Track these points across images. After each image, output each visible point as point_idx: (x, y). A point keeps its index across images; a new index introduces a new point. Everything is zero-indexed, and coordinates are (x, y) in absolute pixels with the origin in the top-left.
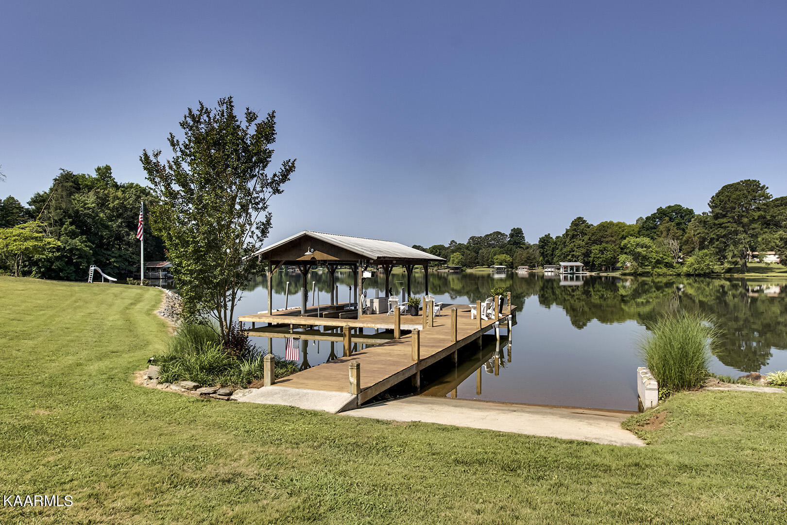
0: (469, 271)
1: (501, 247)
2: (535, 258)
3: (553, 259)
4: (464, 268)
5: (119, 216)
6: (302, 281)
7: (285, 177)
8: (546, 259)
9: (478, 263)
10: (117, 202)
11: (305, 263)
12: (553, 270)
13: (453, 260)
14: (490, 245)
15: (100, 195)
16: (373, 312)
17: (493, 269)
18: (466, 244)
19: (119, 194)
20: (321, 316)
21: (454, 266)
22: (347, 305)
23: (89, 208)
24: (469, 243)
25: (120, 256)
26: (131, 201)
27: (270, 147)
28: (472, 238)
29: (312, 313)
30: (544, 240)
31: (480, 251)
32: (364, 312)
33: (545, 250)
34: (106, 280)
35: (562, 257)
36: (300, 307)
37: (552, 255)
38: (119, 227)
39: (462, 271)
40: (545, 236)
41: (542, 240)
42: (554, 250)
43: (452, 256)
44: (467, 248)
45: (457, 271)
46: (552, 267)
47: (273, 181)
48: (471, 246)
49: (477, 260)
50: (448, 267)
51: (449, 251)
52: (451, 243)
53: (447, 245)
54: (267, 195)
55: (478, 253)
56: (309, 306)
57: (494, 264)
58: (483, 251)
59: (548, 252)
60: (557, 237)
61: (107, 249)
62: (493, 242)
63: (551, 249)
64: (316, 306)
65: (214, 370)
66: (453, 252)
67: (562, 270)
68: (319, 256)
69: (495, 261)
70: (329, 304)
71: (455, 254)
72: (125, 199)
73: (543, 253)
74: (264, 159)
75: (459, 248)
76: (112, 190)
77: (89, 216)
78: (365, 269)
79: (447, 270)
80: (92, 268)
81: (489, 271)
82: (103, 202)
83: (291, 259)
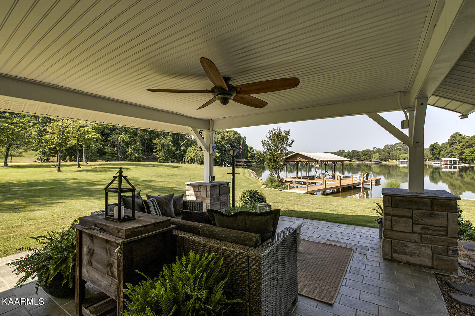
0: (384, 163)
1: (405, 150)
2: (427, 156)
3: (439, 156)
4: (381, 161)
5: (228, 143)
6: (296, 167)
7: (292, 143)
8: (435, 156)
9: (390, 158)
10: (228, 137)
11: (297, 162)
12: (439, 162)
13: (375, 157)
14: (397, 149)
15: (222, 135)
16: (320, 178)
17: (399, 162)
18: (383, 149)
19: (228, 134)
20: (302, 179)
21: (375, 160)
22: (312, 176)
23: (219, 140)
24: (385, 148)
25: (228, 157)
26: (232, 137)
27: (289, 137)
28: (387, 146)
29: (300, 178)
30: (433, 146)
31: (391, 153)
32: (316, 178)
33: (434, 151)
34: (228, 166)
35: (445, 155)
36: (296, 176)
37: (439, 154)
38: (228, 146)
39: (380, 163)
40: (434, 143)
41: (432, 146)
42: (440, 151)
43: (374, 155)
44: (383, 151)
45: (376, 162)
46: (439, 161)
47: (289, 144)
48: (386, 150)
49: (389, 157)
50: (371, 161)
51: (373, 152)
52: (374, 148)
53: (371, 150)
54: (288, 148)
55: (390, 153)
56: (299, 176)
57: (400, 159)
58: (393, 152)
59: (436, 152)
60: (443, 144)
61: (224, 155)
62: (400, 147)
63: (438, 151)
64: (301, 176)
65: (277, 186)
66: (375, 153)
67: (443, 163)
68: (302, 160)
69: (400, 158)
70: (306, 175)
71: (375, 154)
72: (230, 136)
73: (432, 153)
74: (287, 139)
75: (378, 151)
76: (226, 133)
77: (219, 143)
78: (317, 164)
79: (371, 162)
80: (224, 162)
81: (397, 163)
82: (223, 138)
83: (293, 160)
